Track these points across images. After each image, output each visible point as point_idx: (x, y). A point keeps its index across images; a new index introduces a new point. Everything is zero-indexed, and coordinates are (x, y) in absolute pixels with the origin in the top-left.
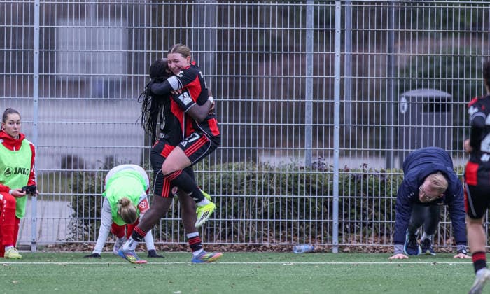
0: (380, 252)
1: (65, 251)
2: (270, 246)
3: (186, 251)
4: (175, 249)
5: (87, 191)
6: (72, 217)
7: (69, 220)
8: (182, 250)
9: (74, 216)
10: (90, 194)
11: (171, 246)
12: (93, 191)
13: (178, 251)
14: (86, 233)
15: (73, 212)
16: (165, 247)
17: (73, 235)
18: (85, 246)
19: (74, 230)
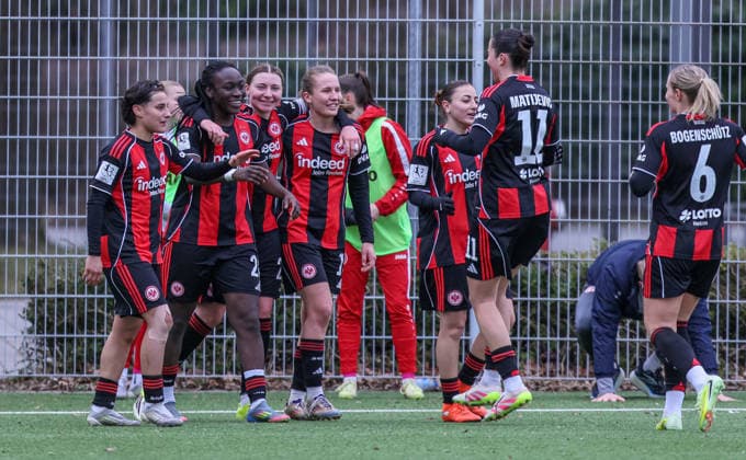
0: (548, 390)
1: (21, 390)
2: (363, 380)
3: (223, 388)
4: (206, 387)
5: (51, 291)
6: (26, 334)
7: (22, 339)
8: (218, 387)
9: (30, 331)
10: (56, 296)
11: (198, 381)
12: (61, 290)
13: (211, 389)
14: (49, 360)
15: (29, 324)
16: (189, 382)
17: (27, 363)
18: (53, 383)
19: (29, 356)
